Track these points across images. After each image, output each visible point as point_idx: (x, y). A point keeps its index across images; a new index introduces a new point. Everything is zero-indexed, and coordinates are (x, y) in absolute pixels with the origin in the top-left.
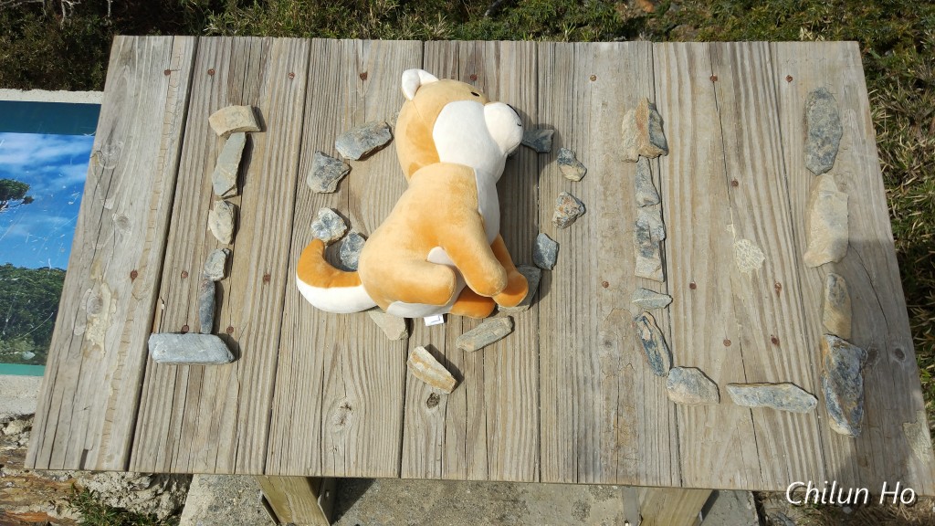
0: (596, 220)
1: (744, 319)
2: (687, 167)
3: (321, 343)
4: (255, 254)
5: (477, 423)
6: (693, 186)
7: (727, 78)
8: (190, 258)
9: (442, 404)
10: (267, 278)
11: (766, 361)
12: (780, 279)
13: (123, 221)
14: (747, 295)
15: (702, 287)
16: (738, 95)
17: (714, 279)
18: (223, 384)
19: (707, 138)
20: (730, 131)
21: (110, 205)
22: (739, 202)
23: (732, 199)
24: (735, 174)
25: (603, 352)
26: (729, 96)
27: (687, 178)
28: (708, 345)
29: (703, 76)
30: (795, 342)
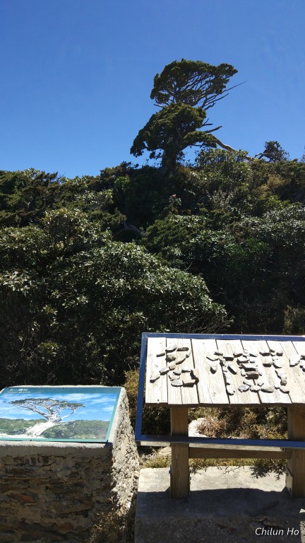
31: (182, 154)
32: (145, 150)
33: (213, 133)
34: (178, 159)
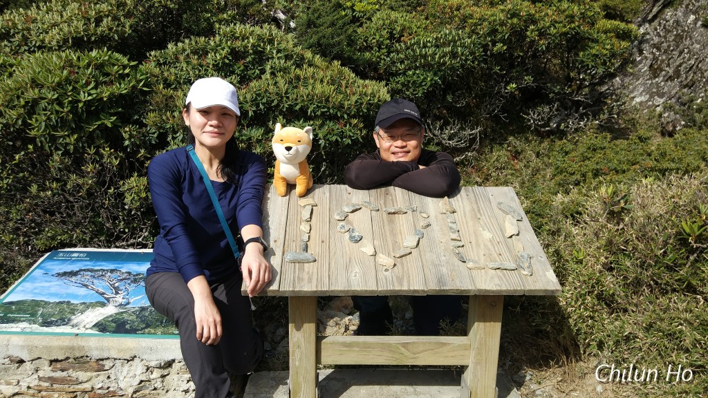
0: (435, 227)
1: (489, 249)
2: (463, 215)
3: (345, 257)
4: (318, 236)
5: (403, 275)
6: (466, 220)
7: (471, 195)
8: (295, 237)
9: (390, 271)
10: (323, 242)
11: (498, 259)
12: (498, 240)
13: (269, 228)
14: (489, 244)
15: (473, 242)
16: (476, 199)
17: (477, 240)
18: (311, 268)
19: (468, 208)
20: (475, 207)
22: (481, 223)
23: (479, 222)
24: (479, 216)
25: (443, 258)
26: (473, 199)
27: (463, 218)
28: (479, 256)
29: (464, 195)
30: (506, 254)
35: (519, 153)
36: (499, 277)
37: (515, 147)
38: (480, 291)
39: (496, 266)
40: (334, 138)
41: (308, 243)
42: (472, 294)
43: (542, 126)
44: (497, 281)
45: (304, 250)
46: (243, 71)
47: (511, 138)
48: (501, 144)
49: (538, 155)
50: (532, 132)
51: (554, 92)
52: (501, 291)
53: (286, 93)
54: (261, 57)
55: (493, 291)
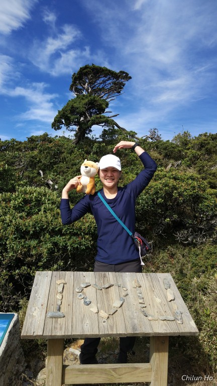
0: (130, 296)
1: (160, 309)
2: (145, 289)
3: (81, 314)
4: (66, 302)
5: (113, 325)
6: (147, 291)
7: (149, 278)
8: (53, 302)
9: (106, 322)
10: (69, 305)
11: (164, 314)
12: (164, 303)
13: (39, 297)
14: (159, 306)
15: (151, 305)
16: (152, 280)
17: (153, 303)
18: (62, 321)
19: (148, 285)
20: (151, 284)
21: (36, 295)
23: (154, 293)
24: (153, 290)
25: (135, 314)
26: (150, 280)
28: (154, 313)
29: (145, 277)
30: (169, 312)
31: (91, 131)
32: (63, 126)
33: (112, 118)
34: (87, 134)
35: (174, 255)
36: (165, 325)
37: (171, 252)
38: (156, 333)
39: (163, 319)
40: (76, 246)
41: (61, 306)
42: (151, 335)
43: (184, 241)
44: (164, 327)
45: (58, 310)
46: (29, 210)
47: (169, 247)
48: (164, 250)
49: (183, 256)
50: (179, 244)
51: (188, 223)
52: (167, 333)
53: (51, 221)
54: (39, 203)
55: (162, 334)
